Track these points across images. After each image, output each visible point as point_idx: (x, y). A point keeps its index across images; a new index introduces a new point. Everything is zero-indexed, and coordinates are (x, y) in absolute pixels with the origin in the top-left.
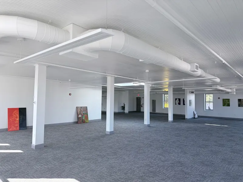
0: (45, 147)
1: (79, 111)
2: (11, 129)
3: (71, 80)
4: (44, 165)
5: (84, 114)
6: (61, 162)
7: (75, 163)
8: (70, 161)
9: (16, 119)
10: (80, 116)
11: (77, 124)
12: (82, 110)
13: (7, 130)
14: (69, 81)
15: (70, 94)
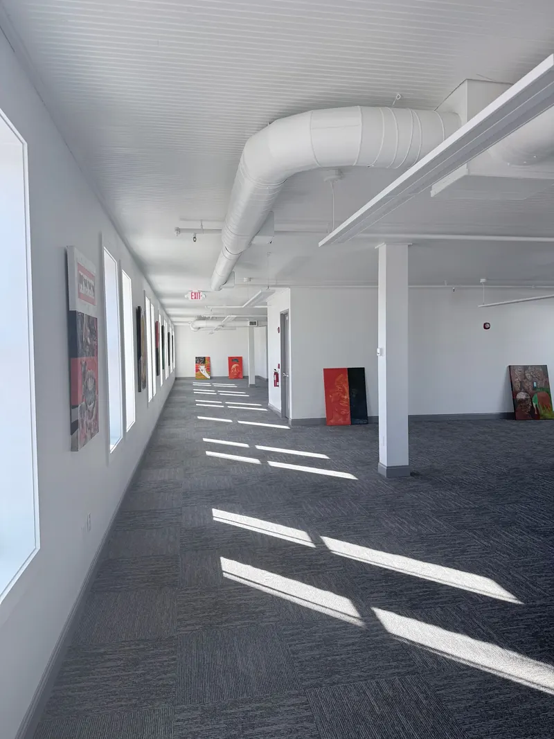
0: (412, 474)
1: (517, 380)
2: (332, 421)
3: (487, 279)
4: (409, 522)
5: (534, 388)
6: (456, 523)
7: (499, 535)
8: (484, 527)
9: (343, 396)
10: (522, 396)
11: (515, 423)
12: (529, 377)
13: (324, 422)
14: (481, 284)
15: (486, 327)
